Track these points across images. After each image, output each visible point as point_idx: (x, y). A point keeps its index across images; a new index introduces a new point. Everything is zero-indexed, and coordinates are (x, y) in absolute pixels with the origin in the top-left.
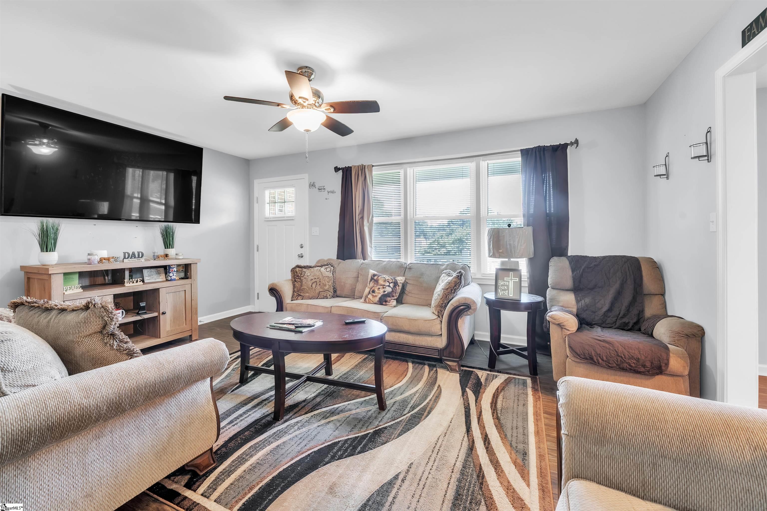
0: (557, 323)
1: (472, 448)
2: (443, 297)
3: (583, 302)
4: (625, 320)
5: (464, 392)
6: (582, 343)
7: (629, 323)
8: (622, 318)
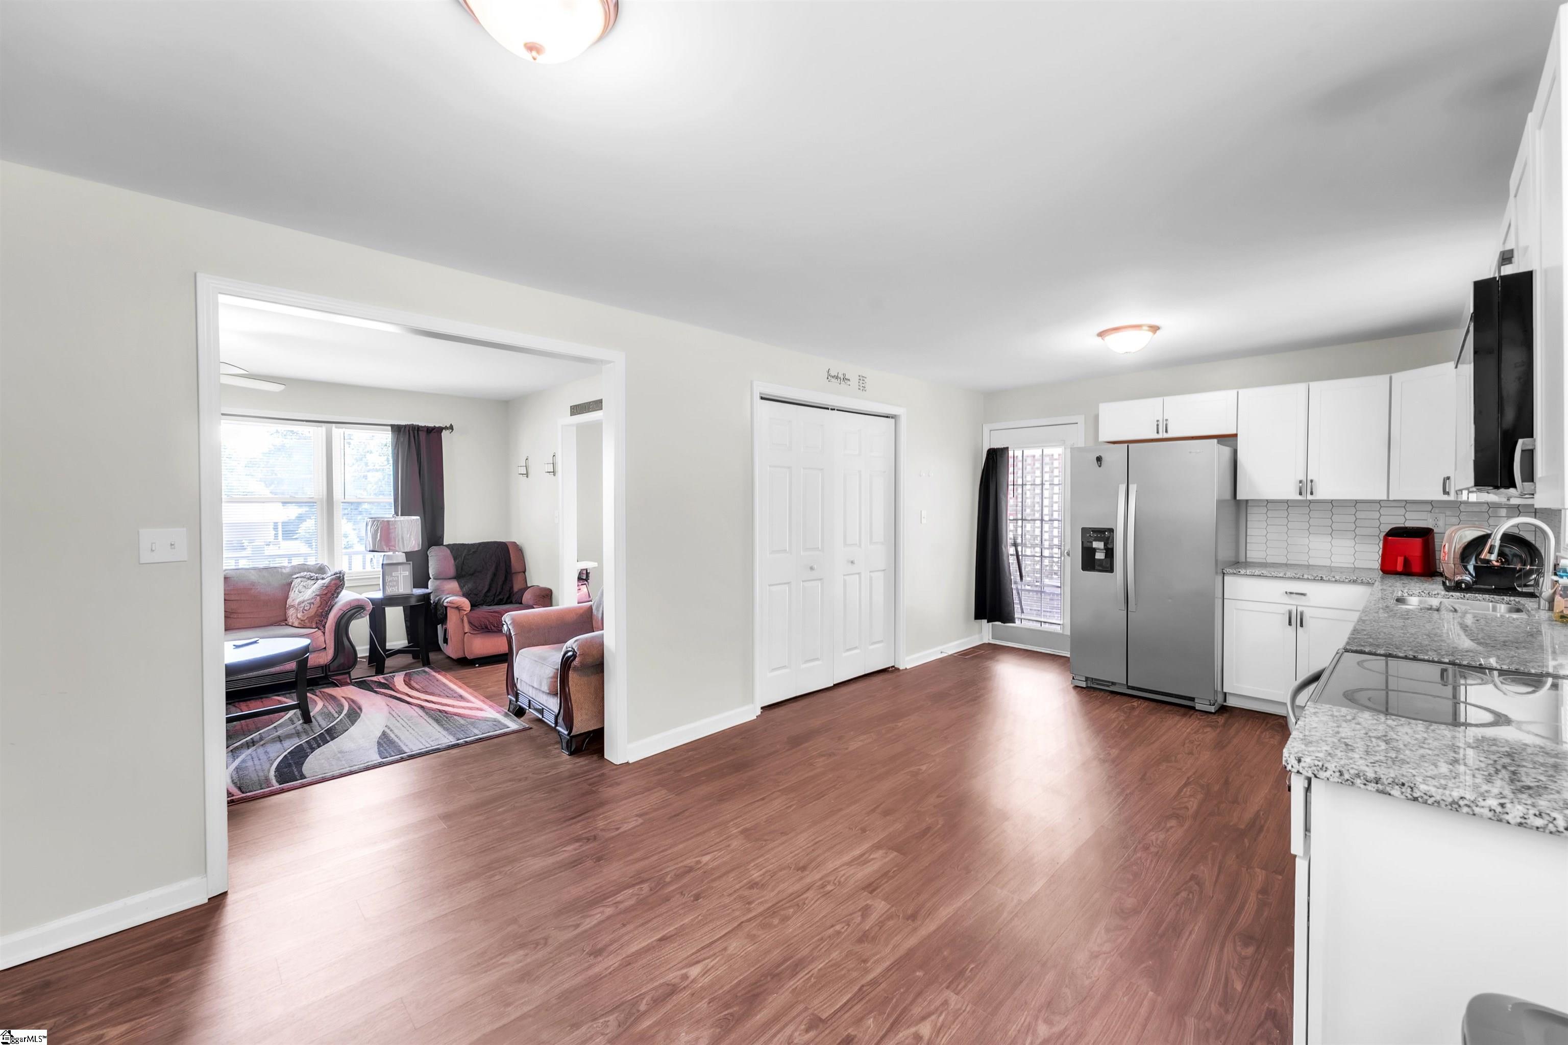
0: (456, 606)
1: (422, 707)
2: (321, 604)
3: (466, 587)
4: (501, 597)
5: (376, 692)
6: (479, 617)
7: (503, 598)
8: (498, 595)
